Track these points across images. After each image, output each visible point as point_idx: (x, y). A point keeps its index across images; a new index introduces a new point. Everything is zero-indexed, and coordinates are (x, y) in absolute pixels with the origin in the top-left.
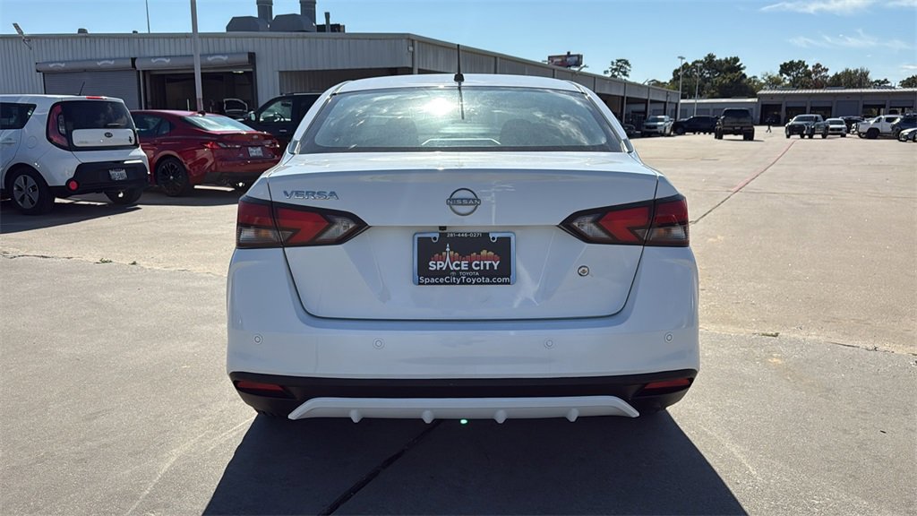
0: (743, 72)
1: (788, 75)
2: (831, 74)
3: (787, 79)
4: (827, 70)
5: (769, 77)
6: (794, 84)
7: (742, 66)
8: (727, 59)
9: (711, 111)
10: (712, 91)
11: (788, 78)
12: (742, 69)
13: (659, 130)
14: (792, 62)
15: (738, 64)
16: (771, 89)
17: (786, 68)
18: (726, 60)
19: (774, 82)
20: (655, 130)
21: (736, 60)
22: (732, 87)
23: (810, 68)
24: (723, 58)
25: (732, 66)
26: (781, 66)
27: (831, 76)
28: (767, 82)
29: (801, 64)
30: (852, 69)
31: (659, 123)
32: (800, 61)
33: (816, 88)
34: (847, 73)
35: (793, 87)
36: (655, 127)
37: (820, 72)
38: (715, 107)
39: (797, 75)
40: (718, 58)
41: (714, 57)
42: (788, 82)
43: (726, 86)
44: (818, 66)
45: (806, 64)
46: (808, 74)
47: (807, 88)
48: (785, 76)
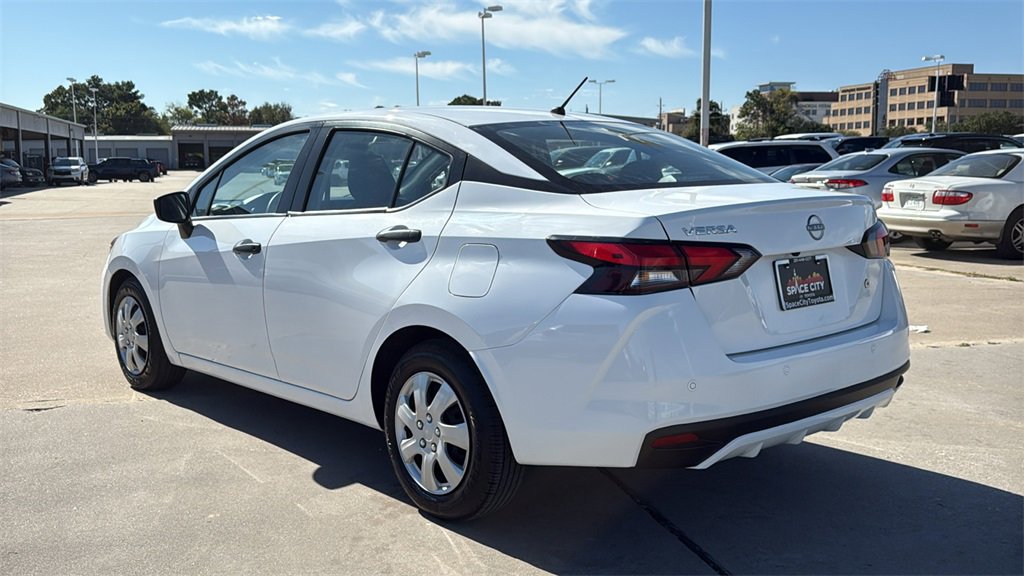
0: (142, 101)
1: (200, 107)
2: (250, 108)
3: (198, 113)
4: (244, 104)
5: (176, 109)
6: (209, 118)
7: (139, 94)
8: (117, 83)
9: (113, 152)
10: (104, 126)
11: (199, 111)
12: (140, 97)
13: (74, 175)
14: (202, 92)
15: (133, 91)
16: (180, 124)
17: (196, 99)
18: (117, 85)
19: (183, 116)
20: (69, 176)
21: (130, 85)
22: (130, 120)
23: (225, 100)
24: (113, 83)
25: (125, 94)
26: (189, 96)
27: (250, 110)
28: (174, 115)
29: (213, 95)
30: (272, 104)
31: (73, 167)
32: (212, 91)
33: (234, 125)
34: (267, 108)
35: (208, 122)
36: (69, 172)
37: (236, 106)
38: (118, 146)
39: (210, 107)
40: (105, 82)
41: (101, 80)
42: (200, 116)
43: (121, 119)
44: (233, 98)
45: (219, 95)
46: (224, 107)
47: (225, 124)
48: (196, 108)
